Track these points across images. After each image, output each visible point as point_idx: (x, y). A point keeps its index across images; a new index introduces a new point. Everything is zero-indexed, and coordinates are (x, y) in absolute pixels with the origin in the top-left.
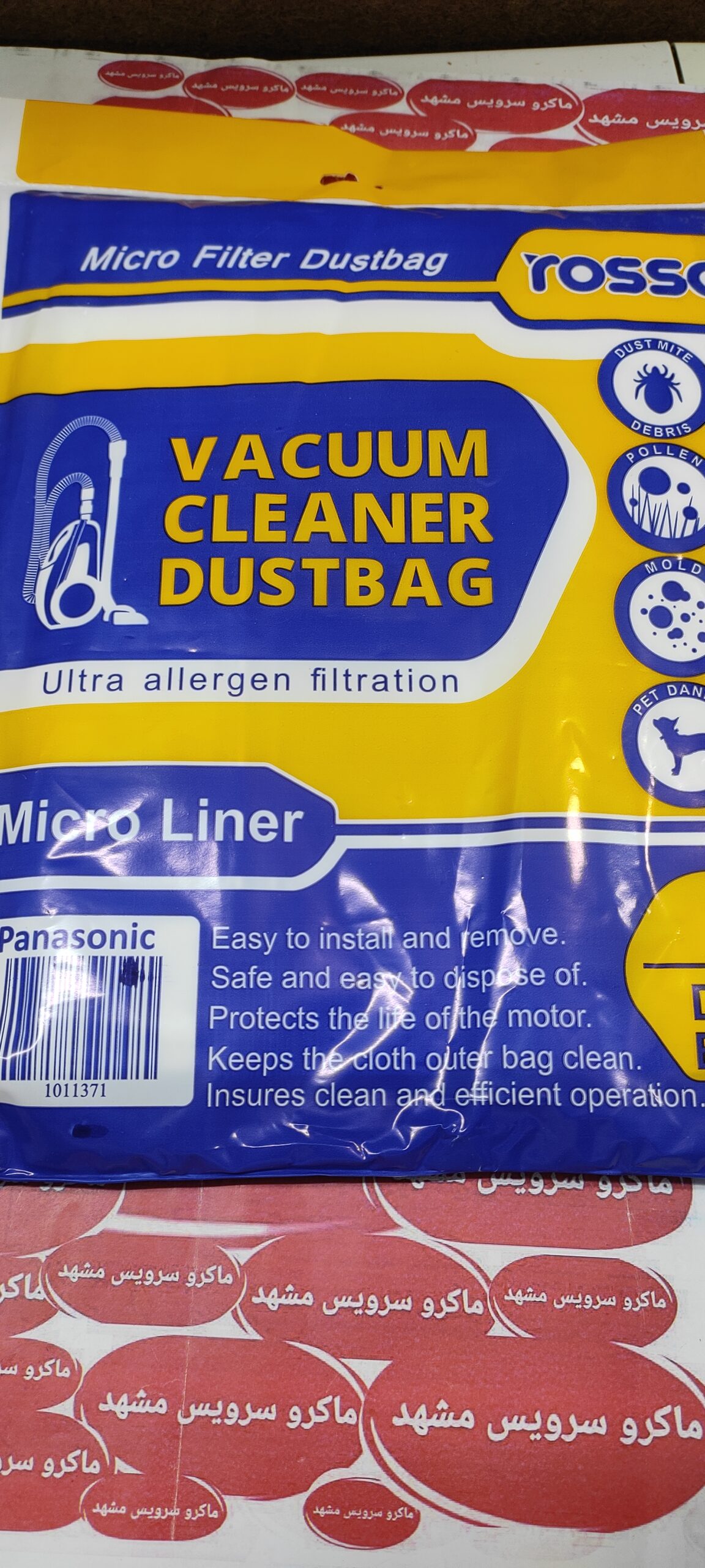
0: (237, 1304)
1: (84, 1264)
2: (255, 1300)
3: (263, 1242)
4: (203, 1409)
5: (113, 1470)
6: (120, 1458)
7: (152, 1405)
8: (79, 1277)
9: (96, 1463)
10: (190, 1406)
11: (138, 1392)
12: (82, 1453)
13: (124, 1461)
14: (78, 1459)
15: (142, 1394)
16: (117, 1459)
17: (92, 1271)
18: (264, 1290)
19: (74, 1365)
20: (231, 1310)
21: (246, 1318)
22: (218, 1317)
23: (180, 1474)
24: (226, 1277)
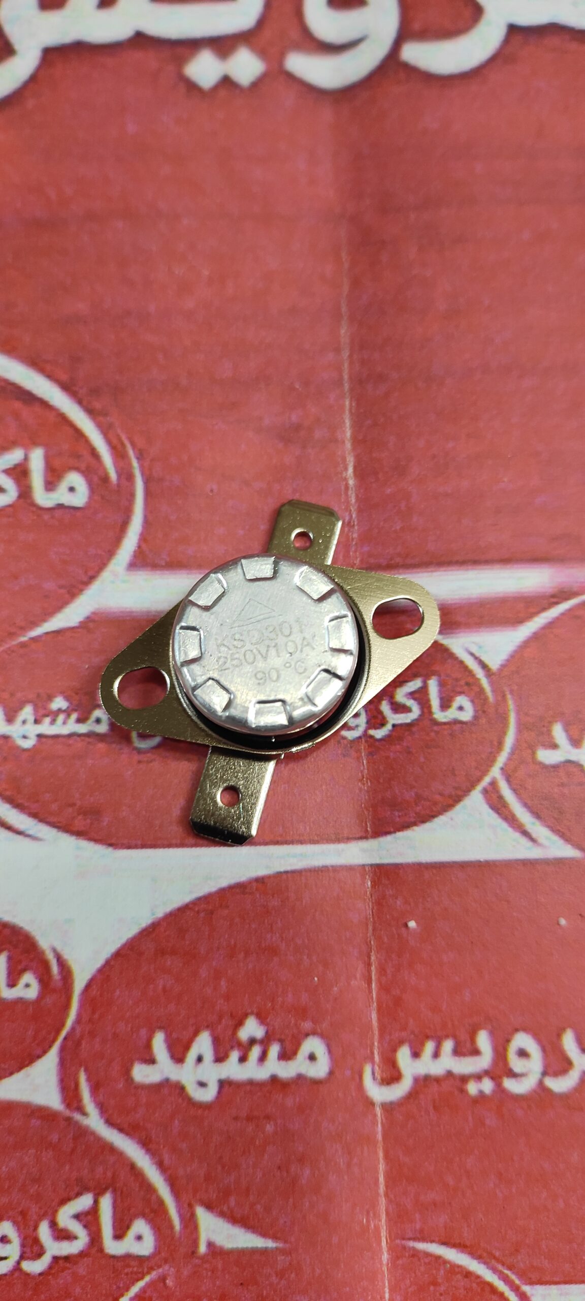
0: (495, 772)
1: (50, 698)
2: (546, 756)
3: (544, 609)
4: (436, 1055)
5: (195, 1242)
6: (209, 1207)
7: (286, 1055)
8: (40, 736)
9: (140, 1226)
10: (394, 1050)
11: (240, 1023)
12: (96, 1202)
13: (222, 1214)
14: (89, 1219)
15: (251, 1028)
16: (202, 1214)
17: (74, 716)
18: (566, 730)
19: (46, 965)
20: (479, 788)
21: (525, 805)
22: (447, 807)
23: (391, 1238)
24: (455, 705)
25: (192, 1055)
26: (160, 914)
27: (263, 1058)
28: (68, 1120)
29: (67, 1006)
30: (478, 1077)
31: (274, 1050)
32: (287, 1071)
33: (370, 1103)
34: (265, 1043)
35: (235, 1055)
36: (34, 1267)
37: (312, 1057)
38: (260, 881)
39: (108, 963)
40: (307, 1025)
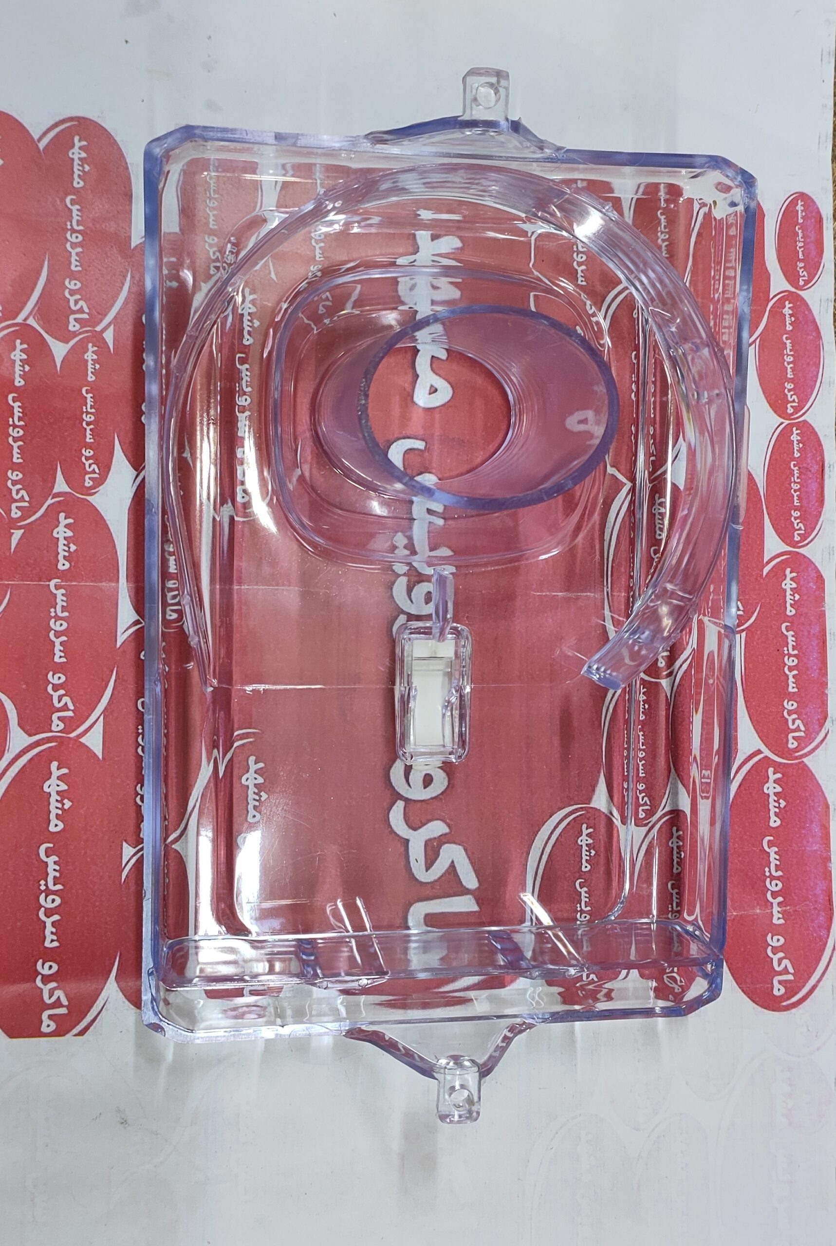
4: (62, 600)
5: (14, 529)
6: (24, 533)
7: (65, 557)
9: (19, 514)
10: (64, 589)
11: (74, 544)
12: (26, 501)
13: (21, 537)
14: (22, 499)
15: (73, 548)
16: (22, 531)
19: (94, 489)
20: (140, 618)
21: (133, 632)
22: (135, 609)
23: (12, 584)
25: (66, 530)
26: (108, 522)
27: (64, 550)
28: (50, 495)
29: (82, 495)
30: (55, 612)
31: (66, 554)
32: (60, 557)
33: (50, 581)
34: (69, 551)
35: (66, 542)
36: (9, 484)
37: (64, 565)
38: (116, 552)
39: (94, 506)
40: (73, 564)
